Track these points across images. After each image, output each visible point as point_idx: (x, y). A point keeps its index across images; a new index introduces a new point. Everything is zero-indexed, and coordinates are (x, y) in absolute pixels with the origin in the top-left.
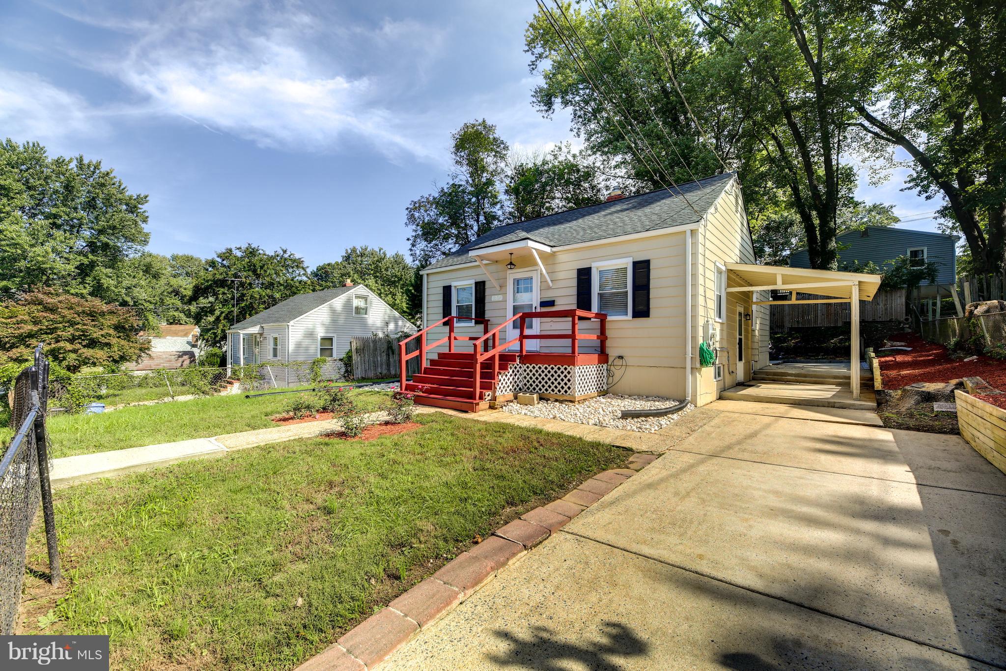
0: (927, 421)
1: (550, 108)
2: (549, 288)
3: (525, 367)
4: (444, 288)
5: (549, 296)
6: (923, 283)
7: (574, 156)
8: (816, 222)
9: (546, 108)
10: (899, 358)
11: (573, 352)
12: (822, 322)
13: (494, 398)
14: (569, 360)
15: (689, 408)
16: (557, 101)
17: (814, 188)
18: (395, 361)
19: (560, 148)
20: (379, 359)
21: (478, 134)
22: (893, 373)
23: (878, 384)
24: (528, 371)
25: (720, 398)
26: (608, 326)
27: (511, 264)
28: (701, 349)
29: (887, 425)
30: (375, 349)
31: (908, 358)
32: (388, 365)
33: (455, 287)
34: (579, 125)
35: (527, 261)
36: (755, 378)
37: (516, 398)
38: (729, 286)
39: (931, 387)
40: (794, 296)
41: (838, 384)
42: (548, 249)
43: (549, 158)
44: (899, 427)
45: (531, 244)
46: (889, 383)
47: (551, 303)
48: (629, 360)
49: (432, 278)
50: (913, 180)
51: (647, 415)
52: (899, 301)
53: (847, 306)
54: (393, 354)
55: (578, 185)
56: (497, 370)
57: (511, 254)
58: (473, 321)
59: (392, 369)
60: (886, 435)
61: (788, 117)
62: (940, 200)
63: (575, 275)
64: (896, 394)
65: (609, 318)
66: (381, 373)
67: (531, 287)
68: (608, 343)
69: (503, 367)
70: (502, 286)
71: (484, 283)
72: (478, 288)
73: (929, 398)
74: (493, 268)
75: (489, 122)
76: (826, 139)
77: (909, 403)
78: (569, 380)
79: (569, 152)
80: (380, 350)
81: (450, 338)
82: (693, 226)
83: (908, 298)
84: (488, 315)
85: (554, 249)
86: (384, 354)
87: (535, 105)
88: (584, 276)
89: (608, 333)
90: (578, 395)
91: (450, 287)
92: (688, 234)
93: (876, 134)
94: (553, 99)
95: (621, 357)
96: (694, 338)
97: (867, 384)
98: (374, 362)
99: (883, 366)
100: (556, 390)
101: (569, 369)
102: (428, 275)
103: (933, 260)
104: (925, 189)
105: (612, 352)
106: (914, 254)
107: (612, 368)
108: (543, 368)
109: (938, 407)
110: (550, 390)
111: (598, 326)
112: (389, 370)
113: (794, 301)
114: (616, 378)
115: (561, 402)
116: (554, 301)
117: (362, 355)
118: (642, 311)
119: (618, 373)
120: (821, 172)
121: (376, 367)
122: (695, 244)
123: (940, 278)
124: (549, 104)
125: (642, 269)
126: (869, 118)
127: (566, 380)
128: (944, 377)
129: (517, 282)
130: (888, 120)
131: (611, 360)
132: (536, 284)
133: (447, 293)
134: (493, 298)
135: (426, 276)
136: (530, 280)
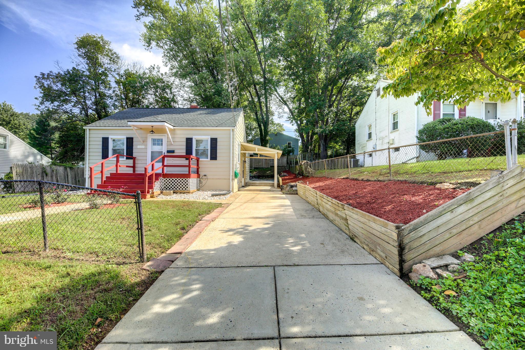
0: (292, 192)
1: (149, 45)
2: (172, 145)
3: (165, 179)
4: (103, 138)
5: (171, 148)
6: (291, 154)
7: (162, 75)
8: (263, 128)
9: (147, 45)
10: (285, 177)
11: (189, 172)
12: (264, 166)
13: (153, 193)
14: (188, 176)
15: (232, 193)
16: (154, 43)
17: (262, 116)
19: (154, 68)
21: (97, 43)
22: (284, 182)
23: (281, 184)
24: (166, 181)
25: (239, 191)
26: (200, 163)
27: (152, 131)
28: (235, 172)
29: (284, 194)
30: (32, 173)
31: (287, 177)
33: (112, 138)
34: (167, 61)
35: (162, 131)
36: (246, 185)
37: (162, 193)
38: (241, 150)
39: (293, 184)
40: (259, 155)
41: (271, 186)
42: (172, 127)
43: (147, 71)
44: (286, 194)
45: (166, 124)
46: (283, 184)
47: (173, 152)
48: (209, 177)
49: (92, 131)
50: (289, 118)
51: (220, 195)
52: (285, 159)
53: (273, 160)
55: (163, 89)
56: (154, 180)
57: (153, 127)
58: (125, 157)
60: (284, 196)
61: (255, 86)
62: (295, 127)
63: (185, 140)
64: (285, 186)
65: (200, 160)
67: (162, 144)
68: (200, 170)
69: (157, 179)
70: (145, 141)
71: (132, 139)
72: (128, 141)
73: (292, 187)
74: (139, 131)
75: (106, 38)
76: (266, 98)
77: (288, 188)
78: (187, 184)
79: (159, 71)
80: (36, 173)
81: (117, 166)
82: (233, 128)
83: (287, 159)
84: (134, 155)
85: (175, 128)
86: (40, 176)
87: (141, 41)
88: (189, 141)
89: (200, 166)
90: (191, 190)
91: (108, 138)
92: (231, 130)
93: (280, 100)
94: (151, 41)
95: (205, 175)
96: (233, 168)
97: (279, 186)
99: (283, 180)
100: (181, 189)
101: (187, 179)
102: (89, 129)
103: (294, 147)
104: (292, 122)
105: (201, 173)
106: (289, 144)
107: (202, 180)
108: (174, 180)
109: (294, 189)
110: (178, 189)
111: (196, 162)
113: (259, 157)
114: (203, 184)
115: (184, 193)
116: (174, 151)
117: (21, 176)
118: (214, 157)
119: (204, 182)
120: (265, 110)
122: (233, 135)
123: (295, 153)
124: (149, 43)
125: (214, 142)
126: (278, 93)
127: (186, 184)
128: (295, 181)
129: (154, 140)
130: (283, 97)
131: (201, 176)
132: (165, 142)
133: (105, 141)
134: (139, 147)
135: (88, 130)
136: (162, 140)
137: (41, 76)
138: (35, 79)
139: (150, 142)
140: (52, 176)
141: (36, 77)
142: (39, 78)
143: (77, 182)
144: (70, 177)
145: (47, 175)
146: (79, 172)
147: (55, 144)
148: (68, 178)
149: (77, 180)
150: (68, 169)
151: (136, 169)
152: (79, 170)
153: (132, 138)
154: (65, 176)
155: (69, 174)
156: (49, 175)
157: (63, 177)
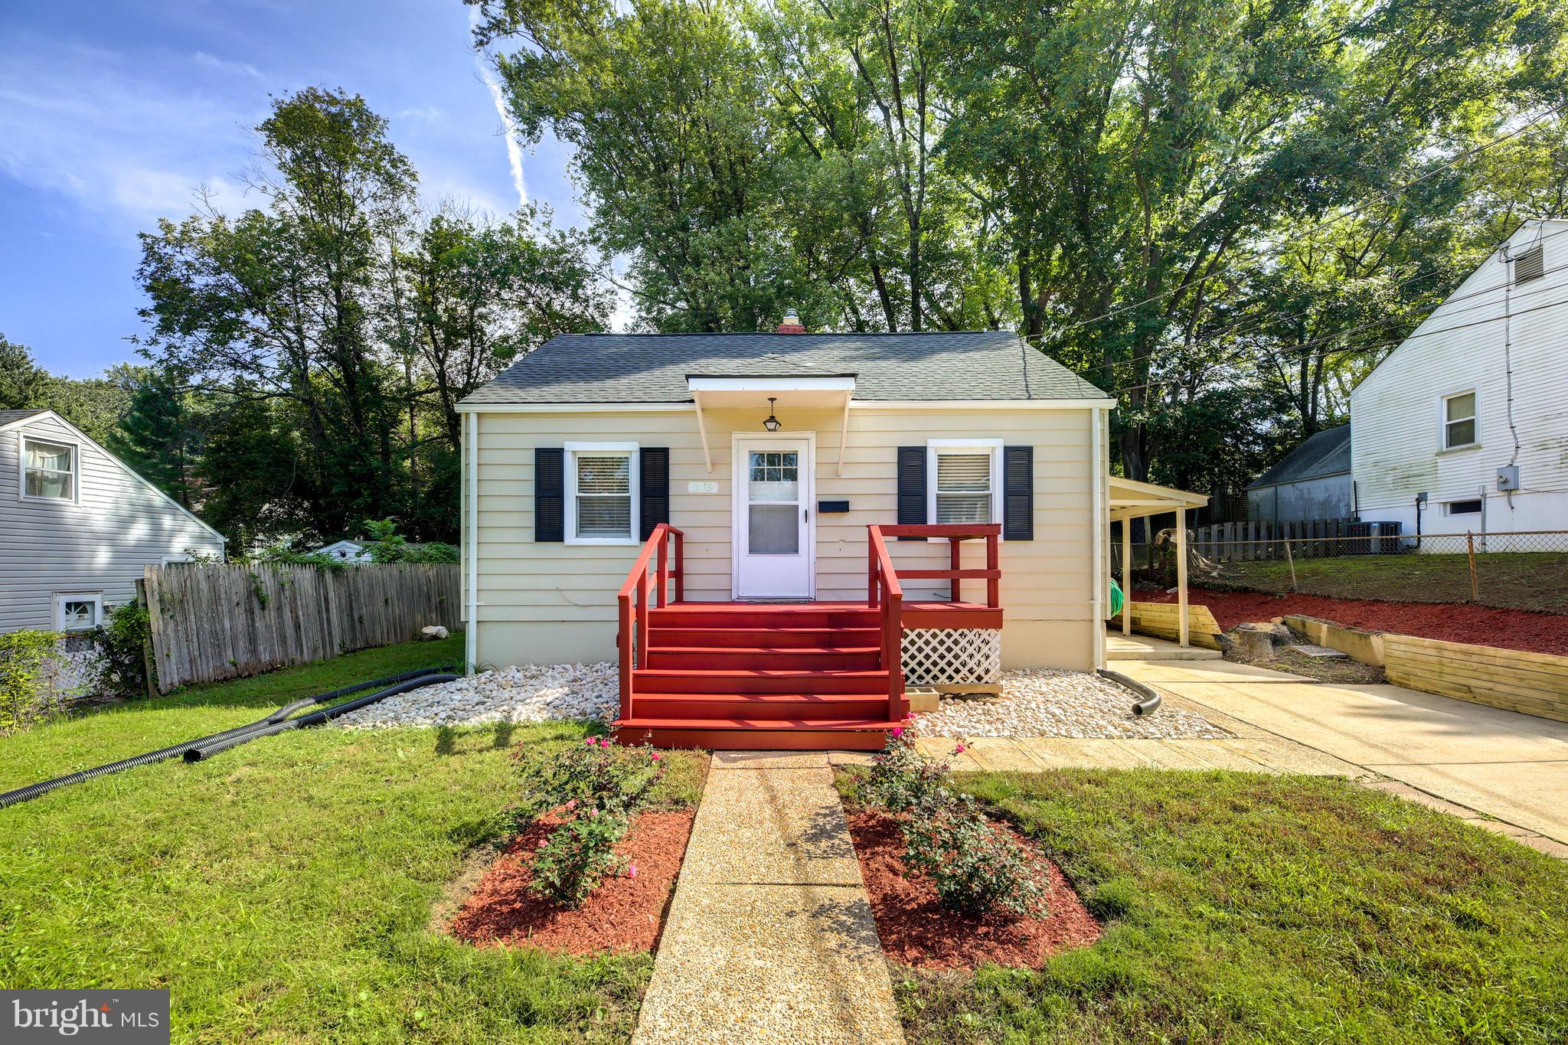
2: (838, 477)
4: (540, 453)
5: (837, 492)
11: (993, 603)
18: (268, 627)
20: (227, 624)
23: (1214, 629)
27: (772, 419)
30: (215, 599)
32: (252, 640)
33: (574, 453)
39: (1263, 628)
45: (852, 387)
47: (843, 506)
49: (489, 425)
54: (263, 608)
57: (772, 400)
58: (635, 532)
59: (261, 648)
63: (895, 459)
64: (1233, 638)
66: (234, 664)
67: (795, 473)
70: (720, 463)
72: (649, 463)
80: (229, 600)
84: (678, 523)
85: (855, 404)
86: (241, 610)
88: (913, 462)
90: (1000, 682)
91: (559, 453)
92: (1097, 414)
96: (1104, 574)
98: (214, 634)
100: (957, 677)
101: (985, 635)
102: (479, 415)
110: (943, 678)
112: (254, 651)
115: (971, 697)
116: (847, 503)
117: (179, 618)
118: (1020, 529)
121: (219, 647)
122: (1104, 432)
125: (1019, 462)
127: (978, 656)
129: (762, 458)
132: (805, 467)
133: (549, 463)
134: (693, 487)
135: (473, 419)
136: (790, 458)
137: (160, 234)
138: (138, 244)
139: (742, 467)
140: (279, 609)
141: (142, 236)
142: (156, 240)
143: (357, 624)
144: (333, 606)
145: (263, 605)
146: (360, 585)
147: (196, 475)
148: (327, 611)
149: (356, 617)
150: (328, 576)
151: (688, 582)
152: (359, 579)
153: (664, 452)
154: (319, 606)
155: (332, 594)
156: (272, 604)
157: (312, 608)
